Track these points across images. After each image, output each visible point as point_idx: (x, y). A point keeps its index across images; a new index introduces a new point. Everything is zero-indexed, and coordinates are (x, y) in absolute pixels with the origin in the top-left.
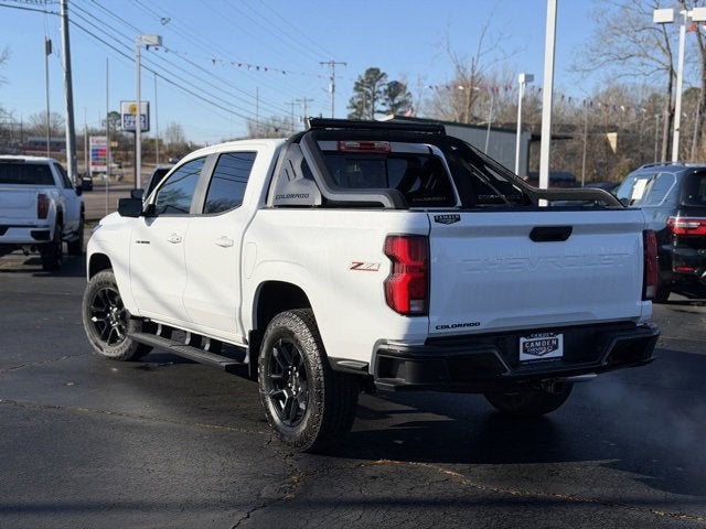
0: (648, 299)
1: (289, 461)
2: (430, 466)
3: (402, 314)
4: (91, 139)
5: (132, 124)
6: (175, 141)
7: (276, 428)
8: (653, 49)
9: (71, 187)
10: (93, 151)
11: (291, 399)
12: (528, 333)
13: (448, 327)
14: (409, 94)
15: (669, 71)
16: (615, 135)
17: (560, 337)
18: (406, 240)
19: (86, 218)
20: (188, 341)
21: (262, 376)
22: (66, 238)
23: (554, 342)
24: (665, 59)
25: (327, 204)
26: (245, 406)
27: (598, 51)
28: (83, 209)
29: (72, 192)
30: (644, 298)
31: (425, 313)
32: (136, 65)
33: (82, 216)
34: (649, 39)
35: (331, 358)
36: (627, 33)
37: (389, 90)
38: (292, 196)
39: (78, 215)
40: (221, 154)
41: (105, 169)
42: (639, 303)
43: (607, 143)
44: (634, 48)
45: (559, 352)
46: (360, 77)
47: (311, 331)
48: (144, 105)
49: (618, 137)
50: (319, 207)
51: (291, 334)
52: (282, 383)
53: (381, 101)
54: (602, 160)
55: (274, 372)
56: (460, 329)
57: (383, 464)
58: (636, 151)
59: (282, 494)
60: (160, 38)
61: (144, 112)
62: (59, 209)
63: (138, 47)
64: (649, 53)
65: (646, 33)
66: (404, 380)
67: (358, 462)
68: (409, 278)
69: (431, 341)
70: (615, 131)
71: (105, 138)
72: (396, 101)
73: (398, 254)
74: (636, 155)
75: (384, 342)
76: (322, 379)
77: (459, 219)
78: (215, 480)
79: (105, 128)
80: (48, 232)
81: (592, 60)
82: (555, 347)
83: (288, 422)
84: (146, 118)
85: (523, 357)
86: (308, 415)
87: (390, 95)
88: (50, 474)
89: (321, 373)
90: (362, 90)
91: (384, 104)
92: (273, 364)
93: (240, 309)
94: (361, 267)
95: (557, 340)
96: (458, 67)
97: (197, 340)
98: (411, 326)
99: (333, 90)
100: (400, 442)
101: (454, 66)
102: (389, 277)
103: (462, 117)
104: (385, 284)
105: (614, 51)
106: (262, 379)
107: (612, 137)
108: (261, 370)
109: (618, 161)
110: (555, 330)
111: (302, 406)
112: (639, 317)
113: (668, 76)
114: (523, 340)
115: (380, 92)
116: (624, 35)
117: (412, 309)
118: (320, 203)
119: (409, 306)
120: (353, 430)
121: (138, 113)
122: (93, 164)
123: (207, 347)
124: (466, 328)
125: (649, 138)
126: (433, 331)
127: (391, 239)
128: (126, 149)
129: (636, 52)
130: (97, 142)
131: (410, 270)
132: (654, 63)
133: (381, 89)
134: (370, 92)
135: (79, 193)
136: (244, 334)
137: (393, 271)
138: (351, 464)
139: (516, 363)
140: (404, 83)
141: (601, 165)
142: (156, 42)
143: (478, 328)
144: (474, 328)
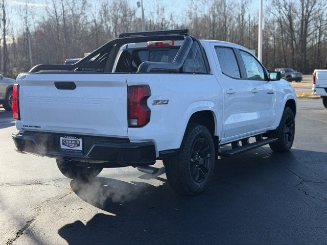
0: (133, 127)
12: (64, 135)
13: (27, 126)
17: (81, 140)
23: (78, 142)
42: (127, 128)
82: (79, 145)
85: (62, 147)
95: (79, 141)
110: (78, 136)
114: (62, 138)
124: (35, 128)
143: (40, 129)
144: (38, 128)
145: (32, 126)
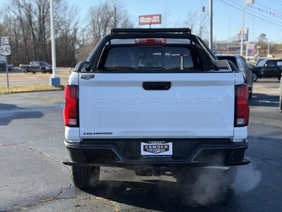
0: (239, 126)
5: (240, 38)
10: (248, 50)
13: (91, 134)
17: (170, 144)
18: (69, 88)
23: (166, 147)
30: (236, 125)
31: (78, 125)
41: (254, 57)
42: (232, 128)
45: (170, 152)
61: (246, 32)
68: (69, 107)
82: (167, 150)
84: (247, 35)
95: (168, 146)
98: (70, 132)
114: (143, 144)
119: (68, 121)
122: (248, 56)
124: (103, 135)
126: (82, 135)
128: (264, 49)
130: (250, 47)
142: (251, 2)
143: (111, 136)
144: (109, 135)
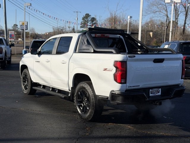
0: (183, 79)
1: (85, 124)
2: (124, 125)
3: (119, 83)
4: (9, 32)
5: (23, 28)
6: (33, 33)
7: (79, 114)
8: (163, 10)
9: (8, 45)
10: (10, 35)
11: (84, 106)
12: (152, 88)
13: (131, 87)
14: (97, 21)
15: (166, 16)
16: (152, 33)
17: (160, 89)
18: (120, 63)
19: (12, 54)
20: (51, 90)
21: (75, 100)
22: (7, 59)
24: (166, 13)
25: (95, 52)
26: (68, 108)
27: (148, 10)
28: (11, 51)
29: (8, 47)
30: (182, 78)
31: (125, 83)
32: (24, 12)
33: (11, 53)
34: (161, 7)
35: (97, 95)
36: (156, 5)
37: (92, 19)
38: (84, 49)
39: (10, 53)
40: (61, 37)
41: (13, 40)
42: (181, 80)
43: (150, 35)
44: (157, 10)
45: (160, 94)
46: (84, 16)
47: (91, 87)
48: (26, 22)
49: (153, 34)
50: (93, 53)
51: (85, 88)
52: (81, 102)
53: (89, 23)
54: (149, 40)
55: (79, 99)
56: (134, 87)
57: (110, 125)
58: (158, 37)
59: (85, 134)
60: (31, 4)
61: (26, 24)
62: (5, 51)
63: (25, 6)
64: (162, 11)
65: (161, 5)
66: (119, 102)
67: (104, 124)
68: (121, 73)
69: (127, 91)
70: (152, 32)
71: (13, 32)
72: (93, 23)
73: (118, 66)
74: (158, 38)
75: (113, 91)
76: (94, 101)
77: (135, 57)
78: (65, 129)
79: (13, 29)
80: (3, 58)
81: (146, 13)
82: (159, 92)
83: (83, 113)
84: (27, 26)
85: (151, 95)
86: (90, 111)
87: (92, 21)
88: (18, 128)
89: (94, 99)
90: (84, 20)
91: (90, 23)
92: (79, 97)
93: (68, 81)
94: (107, 70)
96: (111, 14)
97: (54, 89)
98: (121, 86)
99: (77, 20)
100: (113, 118)
101: (110, 13)
102: (115, 73)
103: (112, 27)
104: (114, 75)
105: (152, 10)
106: (75, 101)
107: (151, 33)
108: (75, 98)
109: (153, 40)
110: (159, 87)
111: (88, 108)
112: (180, 84)
113: (166, 17)
114: (150, 90)
115: (89, 20)
116: (155, 6)
117: (122, 82)
118: (93, 52)
119: (121, 81)
120: (102, 114)
121: (24, 25)
122: (10, 39)
123: (57, 91)
124: (136, 87)
125: (161, 34)
126: (127, 88)
127: (116, 62)
128: (19, 35)
129: (158, 11)
130: (11, 32)
131: (122, 71)
132: (163, 14)
133: (90, 19)
134: (86, 20)
135: (10, 47)
136: (69, 88)
137: (116, 71)
138: (102, 125)
139: (149, 97)
140: (95, 18)
141: (149, 41)
142: (30, 5)
143: (139, 87)
144: (138, 87)
145: (135, 86)
